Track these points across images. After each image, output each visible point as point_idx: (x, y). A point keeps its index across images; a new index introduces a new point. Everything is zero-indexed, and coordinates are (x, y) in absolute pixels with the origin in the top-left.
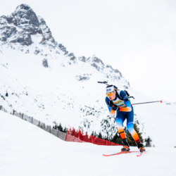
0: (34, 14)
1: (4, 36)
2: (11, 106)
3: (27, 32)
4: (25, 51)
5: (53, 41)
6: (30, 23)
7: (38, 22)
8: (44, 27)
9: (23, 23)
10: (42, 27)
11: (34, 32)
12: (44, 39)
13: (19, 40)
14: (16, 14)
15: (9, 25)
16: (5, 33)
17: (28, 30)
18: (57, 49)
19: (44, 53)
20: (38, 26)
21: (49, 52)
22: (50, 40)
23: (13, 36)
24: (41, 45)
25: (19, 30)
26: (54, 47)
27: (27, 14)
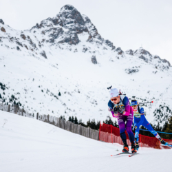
0: (79, 13)
1: (51, 38)
2: (65, 104)
3: (73, 32)
4: (73, 50)
5: (100, 38)
6: (75, 22)
7: (83, 20)
8: (90, 24)
9: (68, 23)
10: (87, 25)
11: (80, 31)
12: (91, 37)
13: (67, 40)
14: (61, 16)
15: (55, 26)
16: (52, 35)
17: (74, 30)
18: (104, 45)
19: (92, 50)
20: (84, 25)
21: (97, 49)
22: (97, 37)
23: (61, 37)
24: (88, 42)
25: (65, 30)
26: (101, 44)
27: (72, 14)
